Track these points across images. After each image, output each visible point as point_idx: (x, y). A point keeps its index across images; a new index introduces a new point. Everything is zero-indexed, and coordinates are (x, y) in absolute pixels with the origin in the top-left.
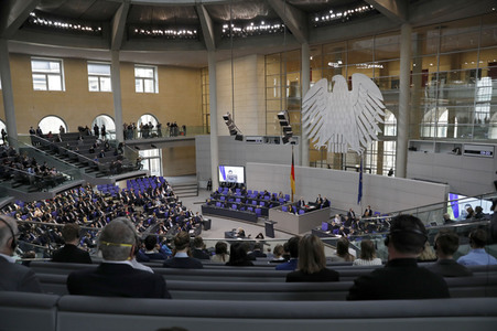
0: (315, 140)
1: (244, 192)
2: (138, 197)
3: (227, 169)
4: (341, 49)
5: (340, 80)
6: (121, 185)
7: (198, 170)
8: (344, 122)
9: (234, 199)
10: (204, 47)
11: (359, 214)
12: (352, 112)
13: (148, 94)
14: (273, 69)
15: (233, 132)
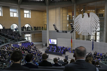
0: (78, 32)
1: (57, 47)
2: (25, 48)
3: (52, 40)
4: (85, 5)
5: (86, 14)
6: (20, 45)
7: (43, 40)
8: (87, 27)
9: (54, 49)
10: (45, 5)
11: (93, 54)
12: (90, 24)
13: (28, 18)
14: (65, 11)
15: (56, 29)
